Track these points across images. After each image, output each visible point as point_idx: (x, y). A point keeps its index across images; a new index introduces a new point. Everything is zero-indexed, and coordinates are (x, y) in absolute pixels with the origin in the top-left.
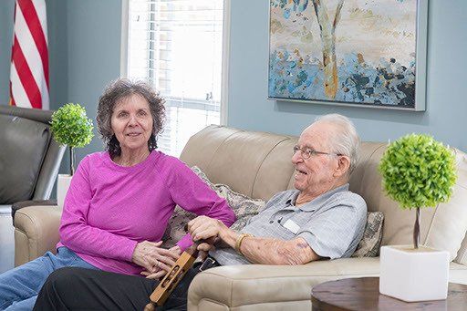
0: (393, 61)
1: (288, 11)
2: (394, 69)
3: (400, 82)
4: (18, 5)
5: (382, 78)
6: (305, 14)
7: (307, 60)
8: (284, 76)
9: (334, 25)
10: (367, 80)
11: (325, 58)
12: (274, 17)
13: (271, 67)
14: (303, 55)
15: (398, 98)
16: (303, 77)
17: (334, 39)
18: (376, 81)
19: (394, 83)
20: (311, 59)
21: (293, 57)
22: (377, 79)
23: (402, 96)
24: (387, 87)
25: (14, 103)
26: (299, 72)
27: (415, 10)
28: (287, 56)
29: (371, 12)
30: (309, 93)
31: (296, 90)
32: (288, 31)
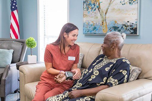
0: (128, 22)
1: (89, 12)
2: (129, 24)
3: (131, 27)
4: (12, 16)
5: (124, 27)
6: (95, 12)
7: (96, 24)
8: (88, 28)
9: (106, 14)
10: (118, 28)
11: (102, 23)
12: (84, 14)
13: (84, 26)
14: (95, 23)
15: (130, 32)
16: (95, 28)
17: (105, 18)
18: (122, 28)
19: (129, 28)
20: (98, 23)
21: (91, 23)
22: (122, 27)
23: (132, 31)
24: (126, 29)
25: (11, 38)
26: (93, 27)
27: (137, 7)
28: (89, 23)
29: (119, 9)
30: (97, 32)
31: (93, 32)
32: (89, 17)
